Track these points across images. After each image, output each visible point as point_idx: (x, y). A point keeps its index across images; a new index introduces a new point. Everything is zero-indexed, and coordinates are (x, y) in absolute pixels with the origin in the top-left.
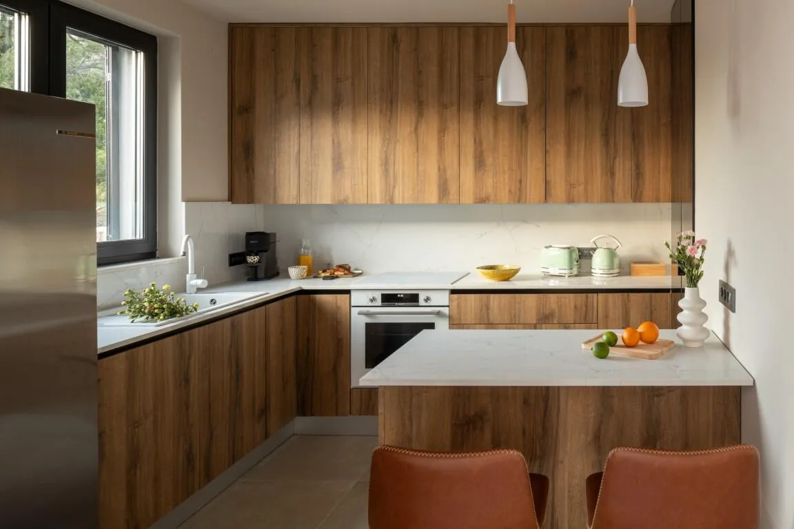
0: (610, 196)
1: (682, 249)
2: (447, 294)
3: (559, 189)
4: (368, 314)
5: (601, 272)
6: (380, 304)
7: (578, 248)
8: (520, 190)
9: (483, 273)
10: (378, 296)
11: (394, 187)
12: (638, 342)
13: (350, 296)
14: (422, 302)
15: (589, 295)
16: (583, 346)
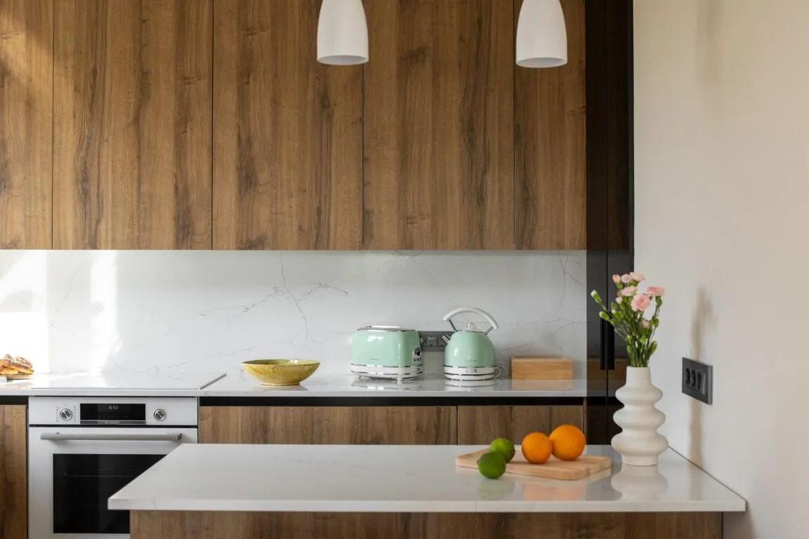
0: (476, 240)
1: (623, 302)
2: (194, 404)
3: (386, 225)
4: (56, 440)
5: (463, 371)
6: (78, 422)
7: (419, 332)
8: (318, 228)
9: (255, 370)
10: (75, 407)
11: (98, 222)
12: (548, 458)
13: (27, 408)
14: (150, 419)
15: (443, 408)
16: (458, 462)
